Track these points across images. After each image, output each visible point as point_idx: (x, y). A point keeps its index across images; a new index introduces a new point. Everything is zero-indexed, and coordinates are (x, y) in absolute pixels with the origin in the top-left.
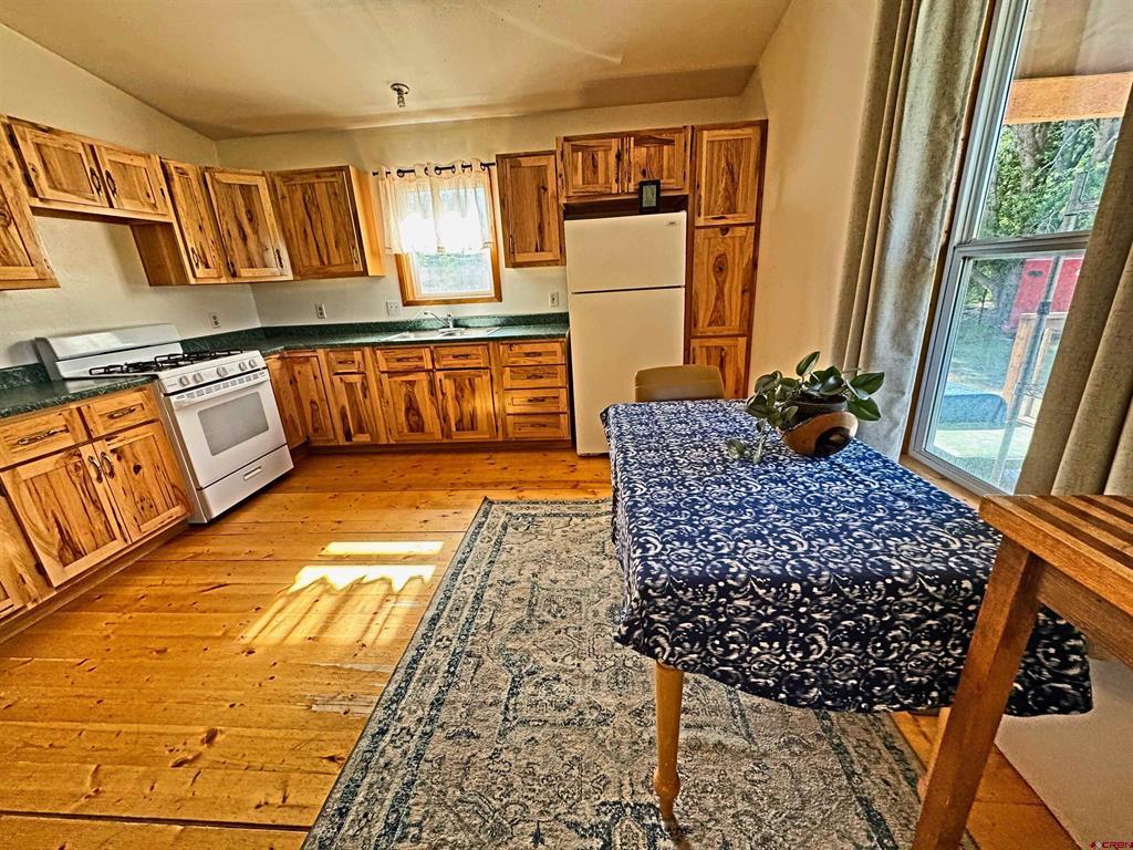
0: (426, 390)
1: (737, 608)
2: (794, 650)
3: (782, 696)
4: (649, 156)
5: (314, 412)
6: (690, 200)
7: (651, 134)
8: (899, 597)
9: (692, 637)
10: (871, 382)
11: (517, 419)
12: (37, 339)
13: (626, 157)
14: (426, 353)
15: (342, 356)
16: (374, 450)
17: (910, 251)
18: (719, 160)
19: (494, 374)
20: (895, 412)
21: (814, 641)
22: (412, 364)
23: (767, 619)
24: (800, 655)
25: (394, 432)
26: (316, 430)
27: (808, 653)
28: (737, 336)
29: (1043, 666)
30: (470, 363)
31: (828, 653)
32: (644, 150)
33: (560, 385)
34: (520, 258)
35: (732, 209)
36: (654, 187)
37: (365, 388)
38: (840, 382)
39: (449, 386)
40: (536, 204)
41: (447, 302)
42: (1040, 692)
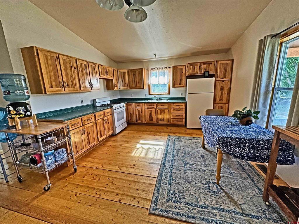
0: (154, 112)
1: (233, 142)
2: (242, 150)
3: (240, 158)
4: (206, 67)
5: (131, 115)
6: (215, 75)
7: (207, 62)
8: (260, 142)
9: (226, 146)
10: (258, 113)
11: (173, 119)
12: (94, 99)
13: (201, 67)
14: (155, 105)
15: (138, 105)
16: (142, 124)
17: (265, 89)
18: (222, 67)
19: (169, 109)
20: (264, 119)
21: (246, 149)
22: (152, 107)
23: (238, 144)
24: (243, 151)
25: (146, 121)
26: (130, 119)
27: (245, 151)
28: (226, 104)
29: (286, 155)
30: (164, 107)
31: (248, 151)
32: (205, 65)
33: (183, 112)
34: (176, 86)
35: (225, 77)
36: (207, 73)
37: (142, 111)
38: (251, 112)
39: (159, 111)
40: (180, 75)
41: (158, 94)
42: (286, 160)
